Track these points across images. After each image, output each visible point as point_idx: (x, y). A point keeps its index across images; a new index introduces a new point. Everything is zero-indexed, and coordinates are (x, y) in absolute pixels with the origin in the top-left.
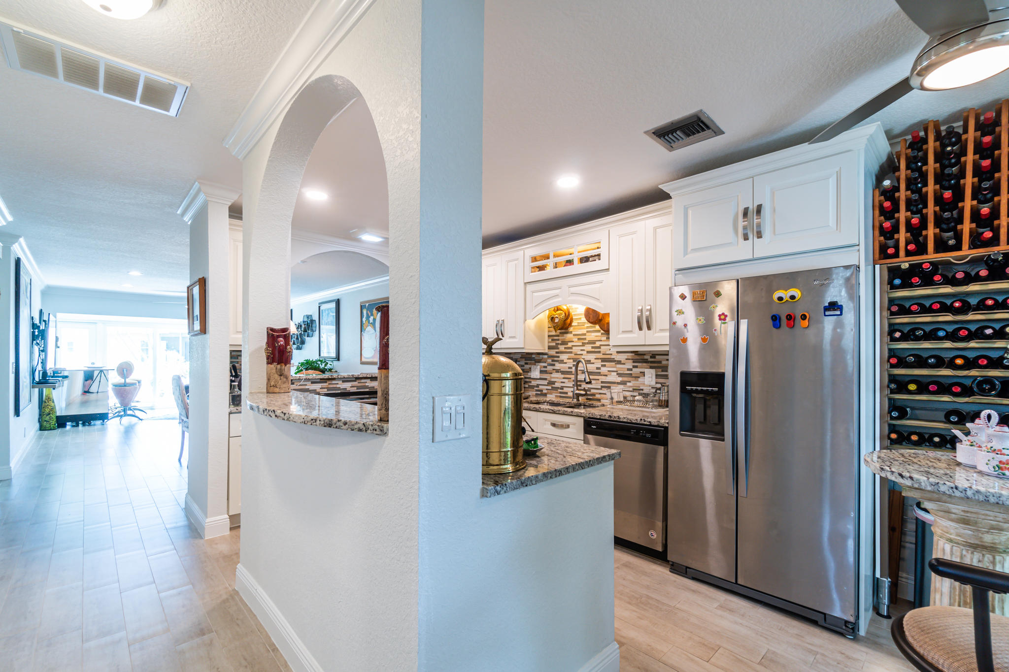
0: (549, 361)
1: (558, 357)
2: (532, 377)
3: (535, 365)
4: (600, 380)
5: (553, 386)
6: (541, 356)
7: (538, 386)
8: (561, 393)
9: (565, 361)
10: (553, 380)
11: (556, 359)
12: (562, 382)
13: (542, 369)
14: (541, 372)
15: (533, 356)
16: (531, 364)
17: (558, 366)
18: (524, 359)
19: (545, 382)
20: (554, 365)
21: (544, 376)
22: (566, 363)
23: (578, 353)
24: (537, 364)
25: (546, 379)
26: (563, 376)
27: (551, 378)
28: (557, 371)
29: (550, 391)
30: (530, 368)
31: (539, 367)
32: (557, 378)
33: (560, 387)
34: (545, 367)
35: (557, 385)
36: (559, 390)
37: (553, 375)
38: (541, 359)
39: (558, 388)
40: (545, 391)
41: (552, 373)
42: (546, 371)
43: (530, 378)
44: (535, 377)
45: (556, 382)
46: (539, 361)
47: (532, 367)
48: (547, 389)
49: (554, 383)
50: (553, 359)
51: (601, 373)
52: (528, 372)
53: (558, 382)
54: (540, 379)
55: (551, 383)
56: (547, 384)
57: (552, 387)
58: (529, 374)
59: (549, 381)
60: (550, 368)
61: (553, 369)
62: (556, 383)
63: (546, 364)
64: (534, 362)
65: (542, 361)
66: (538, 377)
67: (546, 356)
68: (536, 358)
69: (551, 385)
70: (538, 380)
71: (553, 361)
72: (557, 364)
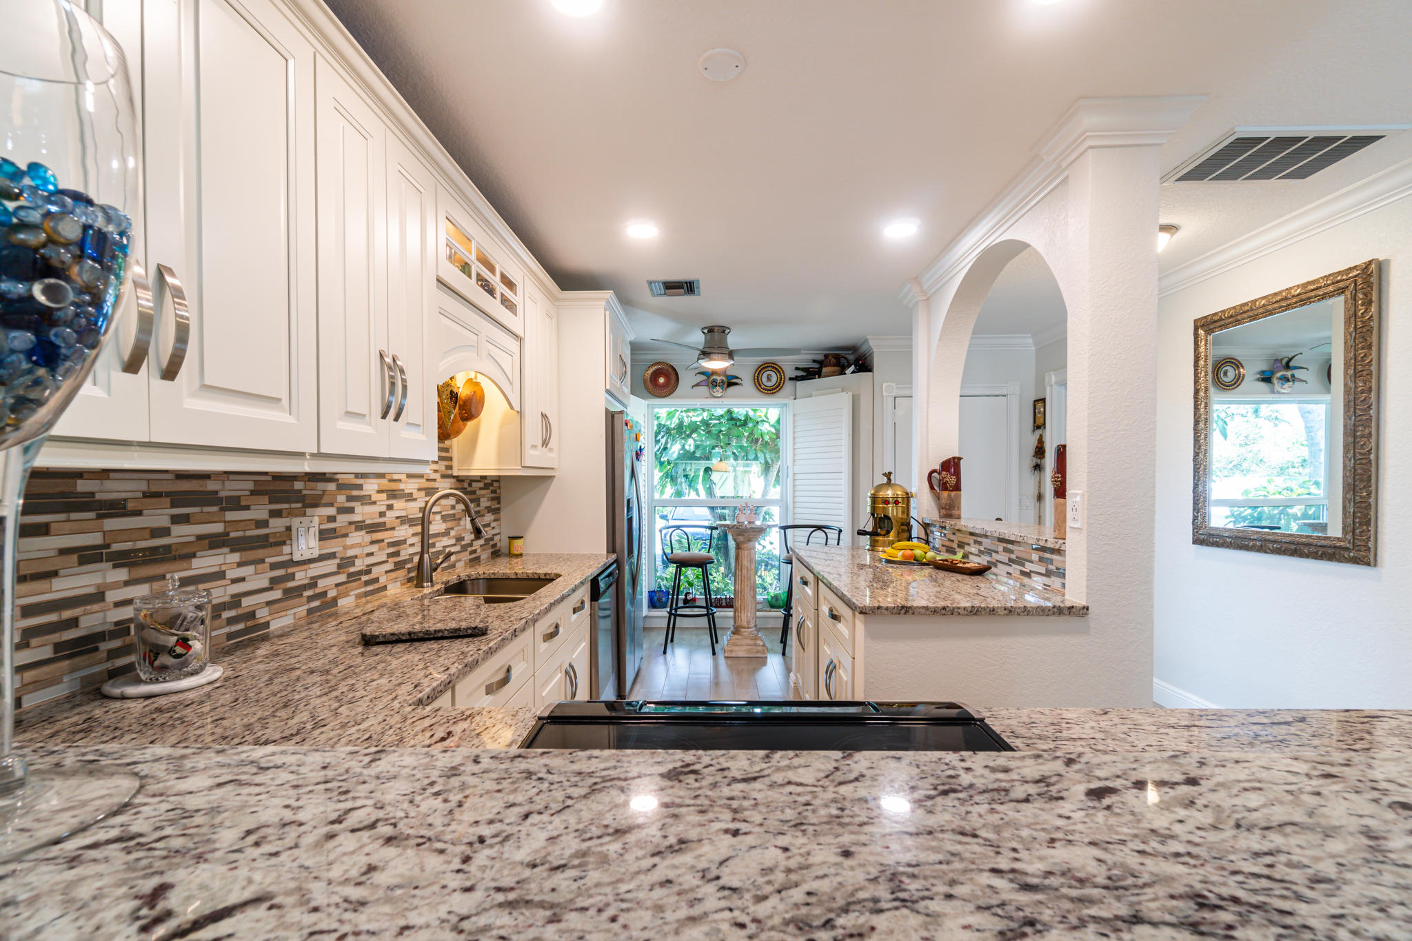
0: (341, 498)
1: (360, 487)
2: (297, 558)
3: (304, 515)
5: (352, 570)
6: (321, 486)
7: (313, 584)
8: (367, 583)
10: (350, 553)
11: (355, 493)
12: (367, 555)
13: (323, 527)
14: (324, 535)
15: (298, 485)
16: (291, 513)
17: (359, 512)
18: (266, 499)
19: (331, 565)
20: (351, 510)
21: (333, 546)
22: (374, 503)
24: (309, 511)
25: (332, 556)
26: (368, 538)
27: (346, 548)
28: (360, 526)
29: (343, 588)
30: (289, 529)
31: (316, 520)
32: (359, 545)
33: (366, 568)
34: (332, 519)
35: (360, 565)
36: (365, 578)
37: (349, 541)
38: (321, 496)
39: (360, 573)
40: (332, 594)
41: (346, 535)
43: (291, 563)
44: (307, 556)
45: (356, 557)
46: (316, 503)
47: (295, 522)
48: (337, 585)
49: (351, 561)
50: (348, 492)
52: (284, 543)
53: (362, 557)
54: (322, 558)
55: (347, 562)
56: (335, 569)
57: (350, 575)
58: (286, 549)
59: (342, 559)
60: (343, 519)
61: (350, 523)
62: (357, 562)
63: (331, 511)
64: (299, 505)
65: (323, 502)
66: (316, 554)
67: (332, 487)
68: (305, 492)
69: (346, 570)
70: (312, 566)
71: (350, 498)
72: (359, 508)
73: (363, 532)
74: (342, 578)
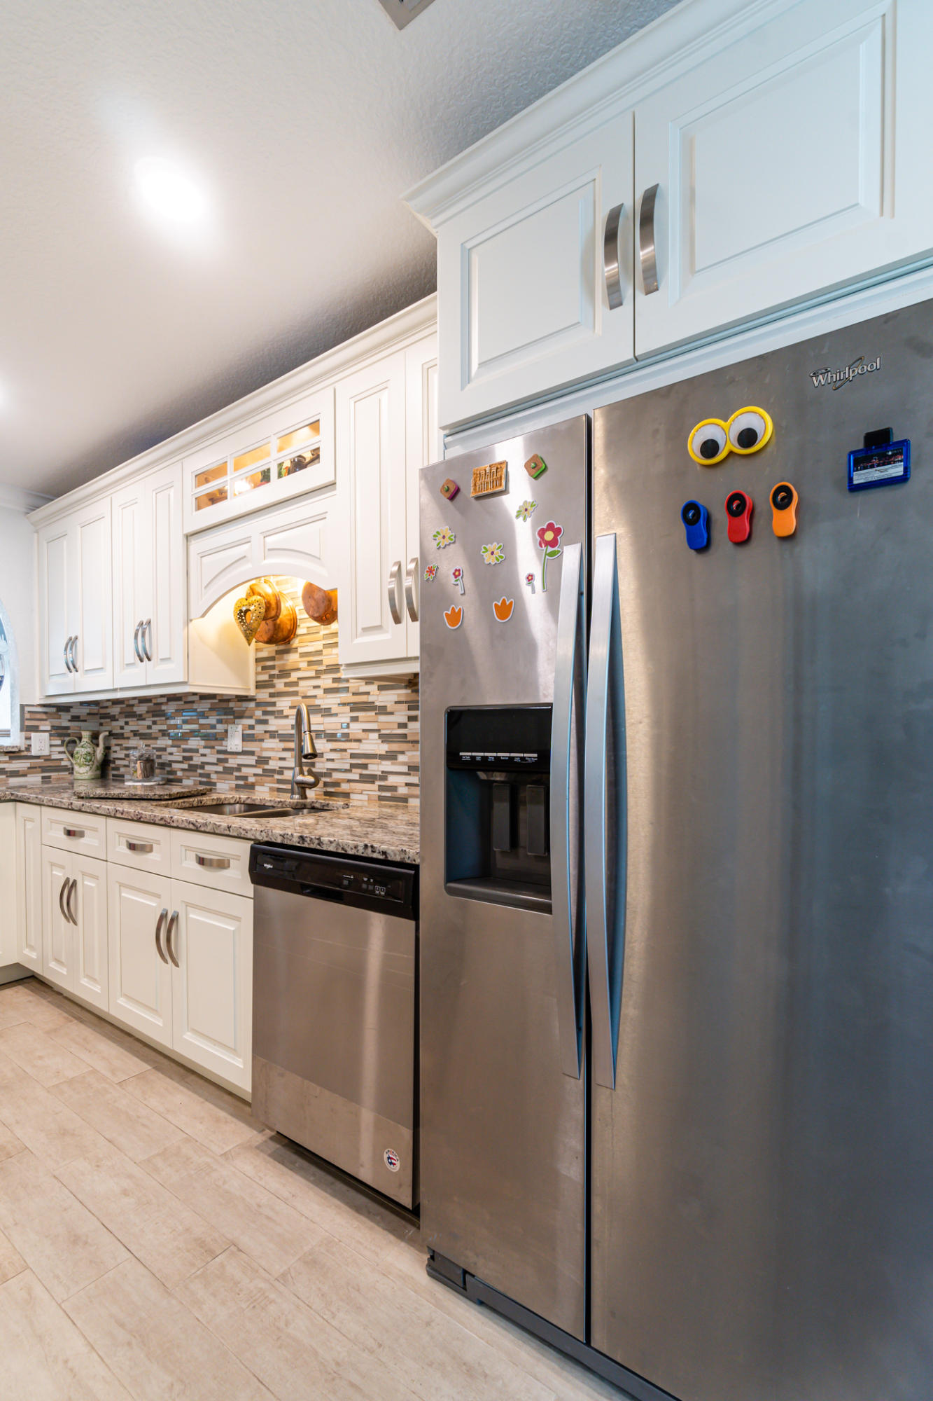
0: (258, 713)
1: (274, 704)
2: (229, 750)
3: (234, 723)
4: (349, 751)
5: (266, 767)
6: (245, 704)
7: (239, 768)
8: (279, 780)
9: (285, 714)
10: (265, 754)
11: (270, 709)
12: (281, 759)
13: (245, 732)
14: (246, 738)
15: (231, 704)
16: (227, 722)
17: (274, 724)
18: (215, 713)
19: (251, 760)
20: (265, 722)
21: (251, 746)
22: (283, 717)
23: (309, 694)
24: (237, 721)
25: (252, 753)
26: (283, 745)
27: (263, 750)
28: (273, 735)
29: (260, 778)
30: (226, 731)
31: (240, 728)
32: (272, 749)
33: (277, 768)
34: (251, 727)
35: (273, 765)
36: (277, 777)
37: (265, 745)
38: (244, 712)
39: (273, 771)
40: (251, 780)
41: (262, 740)
42: (253, 734)
43: (225, 752)
44: (234, 750)
45: (270, 758)
46: (241, 716)
47: (229, 728)
48: (255, 774)
49: (266, 761)
50: (263, 708)
51: (351, 737)
52: (222, 739)
53: (274, 759)
54: (244, 753)
55: (262, 761)
56: (254, 763)
57: (264, 770)
58: (224, 743)
59: (259, 757)
60: (259, 729)
61: (266, 732)
62: (270, 762)
63: (252, 722)
64: (232, 717)
65: (246, 714)
66: (240, 750)
67: (252, 705)
68: (235, 709)
69: (262, 766)
70: (239, 757)
71: (265, 713)
72: (272, 720)
73: (277, 740)
74: (259, 771)
